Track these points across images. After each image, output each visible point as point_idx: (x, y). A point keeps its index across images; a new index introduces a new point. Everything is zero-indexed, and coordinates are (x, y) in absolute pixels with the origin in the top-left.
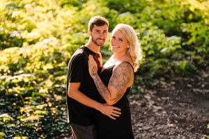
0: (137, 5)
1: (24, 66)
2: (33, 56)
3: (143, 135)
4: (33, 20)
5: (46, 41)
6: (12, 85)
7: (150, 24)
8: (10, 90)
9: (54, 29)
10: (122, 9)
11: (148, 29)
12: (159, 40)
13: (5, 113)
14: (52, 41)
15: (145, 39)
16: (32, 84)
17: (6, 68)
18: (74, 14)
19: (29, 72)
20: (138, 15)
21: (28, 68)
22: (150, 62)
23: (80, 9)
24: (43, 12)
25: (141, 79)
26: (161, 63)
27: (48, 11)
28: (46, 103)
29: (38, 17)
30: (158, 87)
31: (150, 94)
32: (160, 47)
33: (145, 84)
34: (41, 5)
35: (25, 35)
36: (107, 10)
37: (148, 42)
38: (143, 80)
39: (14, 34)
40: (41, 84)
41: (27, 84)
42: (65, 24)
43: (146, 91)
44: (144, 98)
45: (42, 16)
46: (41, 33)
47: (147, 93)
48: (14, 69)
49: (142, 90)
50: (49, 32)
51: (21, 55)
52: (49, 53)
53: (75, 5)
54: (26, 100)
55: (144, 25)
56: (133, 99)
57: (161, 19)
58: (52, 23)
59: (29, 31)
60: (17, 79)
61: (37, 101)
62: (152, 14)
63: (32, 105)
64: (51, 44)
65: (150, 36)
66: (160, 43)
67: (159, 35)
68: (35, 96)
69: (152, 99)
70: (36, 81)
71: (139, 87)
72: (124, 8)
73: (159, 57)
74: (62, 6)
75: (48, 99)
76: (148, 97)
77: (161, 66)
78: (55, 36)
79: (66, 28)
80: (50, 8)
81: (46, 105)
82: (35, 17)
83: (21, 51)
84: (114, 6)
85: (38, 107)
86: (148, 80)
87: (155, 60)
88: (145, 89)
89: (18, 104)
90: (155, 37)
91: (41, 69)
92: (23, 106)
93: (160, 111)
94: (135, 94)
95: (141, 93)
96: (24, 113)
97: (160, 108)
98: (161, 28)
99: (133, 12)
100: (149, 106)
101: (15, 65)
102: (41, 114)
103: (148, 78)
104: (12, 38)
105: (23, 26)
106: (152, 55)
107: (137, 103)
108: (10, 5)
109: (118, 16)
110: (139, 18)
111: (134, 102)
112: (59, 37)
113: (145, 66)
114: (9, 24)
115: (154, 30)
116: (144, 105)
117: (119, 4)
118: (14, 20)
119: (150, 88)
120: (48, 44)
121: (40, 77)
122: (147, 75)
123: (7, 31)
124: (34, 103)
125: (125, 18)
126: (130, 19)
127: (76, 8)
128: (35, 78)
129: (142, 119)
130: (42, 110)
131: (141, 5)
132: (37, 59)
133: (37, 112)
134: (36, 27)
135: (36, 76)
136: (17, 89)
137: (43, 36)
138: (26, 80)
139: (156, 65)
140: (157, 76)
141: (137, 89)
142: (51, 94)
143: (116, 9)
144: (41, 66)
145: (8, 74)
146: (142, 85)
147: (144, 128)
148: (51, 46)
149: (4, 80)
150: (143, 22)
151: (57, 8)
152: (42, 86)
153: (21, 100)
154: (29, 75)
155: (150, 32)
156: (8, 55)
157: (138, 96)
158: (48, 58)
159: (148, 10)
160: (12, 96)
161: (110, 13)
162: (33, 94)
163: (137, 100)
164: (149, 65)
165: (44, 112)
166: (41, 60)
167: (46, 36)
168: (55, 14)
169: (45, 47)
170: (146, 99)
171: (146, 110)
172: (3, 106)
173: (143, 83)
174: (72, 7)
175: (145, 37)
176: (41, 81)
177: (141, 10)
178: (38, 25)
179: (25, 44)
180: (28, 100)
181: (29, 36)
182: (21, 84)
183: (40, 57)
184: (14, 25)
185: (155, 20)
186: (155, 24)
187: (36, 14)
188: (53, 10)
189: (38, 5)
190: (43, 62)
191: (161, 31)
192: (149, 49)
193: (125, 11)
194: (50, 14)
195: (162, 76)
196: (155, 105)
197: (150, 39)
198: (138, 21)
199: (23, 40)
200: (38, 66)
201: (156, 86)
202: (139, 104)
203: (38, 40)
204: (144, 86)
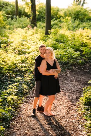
1: (26, 61)
2: (29, 57)
3: (66, 85)
4: (29, 45)
5: (34, 52)
6: (22, 67)
7: (69, 47)
8: (21, 69)
9: (37, 48)
11: (69, 49)
12: (72, 53)
13: (20, 76)
16: (29, 67)
17: (20, 62)
18: (44, 43)
19: (27, 63)
20: (66, 44)
21: (27, 62)
22: (69, 60)
23: (46, 42)
26: (73, 61)
27: (35, 42)
28: (33, 73)
29: (32, 44)
30: (72, 69)
32: (73, 55)
34: (33, 40)
35: (27, 50)
36: (55, 42)
37: (69, 53)
38: (67, 67)
39: (23, 50)
40: (32, 67)
41: (27, 67)
45: (33, 44)
48: (23, 62)
49: (66, 70)
50: (35, 49)
51: (25, 57)
54: (26, 73)
55: (67, 47)
57: (74, 45)
58: (36, 46)
59: (28, 49)
60: (24, 65)
61: (30, 73)
62: (70, 44)
63: (28, 74)
64: (35, 53)
65: (69, 51)
66: (73, 54)
67: (72, 51)
68: (29, 71)
69: (69, 73)
70: (30, 66)
73: (72, 59)
74: (40, 41)
76: (68, 72)
77: (73, 62)
80: (36, 41)
82: (31, 44)
83: (25, 56)
85: (30, 75)
86: (68, 66)
87: (71, 60)
90: (71, 52)
91: (32, 62)
92: (25, 74)
93: (72, 77)
95: (66, 71)
96: (25, 77)
97: (72, 76)
98: (73, 48)
99: (64, 43)
100: (68, 76)
101: (23, 61)
102: (31, 78)
104: (23, 51)
105: (26, 48)
106: (70, 58)
108: (23, 40)
109: (59, 44)
110: (66, 45)
111: (63, 74)
112: (38, 51)
113: (67, 61)
115: (71, 49)
116: (66, 75)
117: (59, 40)
118: (23, 45)
119: (69, 69)
121: (31, 65)
123: (21, 49)
124: (29, 74)
125: (61, 45)
126: (63, 45)
127: (44, 41)
128: (29, 65)
129: (65, 80)
131: (67, 40)
132: (30, 59)
133: (30, 77)
134: (30, 48)
135: (30, 64)
136: (24, 69)
137: (33, 51)
138: (26, 66)
139: (71, 61)
140: (71, 65)
141: (64, 69)
143: (58, 42)
145: (21, 64)
146: (66, 68)
147: (66, 83)
149: (19, 65)
151: (38, 41)
152: (32, 68)
153: (24, 72)
154: (27, 64)
155: (69, 50)
156: (21, 57)
157: (64, 72)
159: (69, 42)
160: (22, 71)
162: (29, 70)
163: (64, 73)
166: (31, 59)
169: (33, 54)
170: (67, 73)
172: (19, 74)
174: (43, 41)
175: (67, 52)
177: (67, 42)
178: (31, 47)
179: (27, 53)
180: (27, 72)
181: (28, 51)
182: (25, 67)
184: (23, 47)
185: (72, 46)
186: (72, 47)
188: (36, 42)
191: (73, 50)
192: (69, 56)
193: (61, 42)
194: (35, 43)
195: (73, 65)
196: (70, 75)
197: (69, 52)
199: (26, 52)
200: (31, 61)
201: (71, 69)
203: (31, 52)
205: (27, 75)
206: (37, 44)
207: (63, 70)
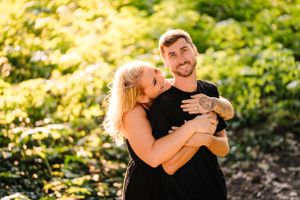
0: (248, 7)
1: (52, 111)
2: (69, 94)
4: (69, 34)
5: (91, 68)
6: (31, 144)
7: (268, 40)
8: (29, 152)
9: (105, 48)
10: (220, 14)
11: (264, 48)
12: (283, 67)
13: (19, 191)
14: (100, 69)
15: (259, 66)
16: (67, 143)
17: (23, 115)
18: (138, 23)
19: (60, 121)
20: (248, 24)
21: (59, 113)
22: (267, 105)
23: (150, 14)
24: (88, 20)
25: (252, 134)
26: (287, 107)
27: (95, 17)
29: (80, 29)
30: (282, 150)
31: (267, 161)
32: (285, 79)
33: (259, 144)
34: (84, 8)
35: (55, 58)
36: (194, 16)
37: (265, 71)
38: (257, 137)
39: (37, 57)
40: (81, 141)
41: (57, 142)
42: (123, 40)
43: (261, 155)
44: (256, 167)
45: (85, 25)
46: (83, 55)
47: (263, 158)
48: (35, 116)
49: (254, 154)
50: (96, 54)
51: (49, 92)
52: (94, 89)
53: (141, 8)
54: (54, 170)
55: (258, 42)
56: (237, 169)
57: (289, 31)
58: (101, 38)
59: (64, 52)
60: (40, 133)
61: (73, 171)
62: (273, 22)
63: (65, 177)
64: (98, 73)
65: (268, 61)
66: (286, 73)
67: (284, 58)
68: (71, 162)
69: (271, 169)
70: (73, 137)
71: (249, 149)
72: (224, 11)
73: (284, 98)
74: (119, 9)
75: (92, 169)
76: (264, 166)
77: (287, 113)
78: (106, 61)
79: (125, 47)
80: (98, 12)
81: (88, 177)
82: (74, 27)
83: (48, 85)
84: (207, 9)
85: (75, 181)
86: (264, 136)
87: (277, 102)
88: (258, 152)
89: (41, 177)
90: (275, 62)
91: (82, 116)
92: (49, 180)
93: (285, 191)
94: (241, 160)
95: (251, 159)
96: (50, 191)
97: (285, 185)
98: (288, 46)
99: (240, 19)
100: (266, 183)
101: (39, 110)
102: (81, 194)
103: (263, 132)
106: (271, 93)
107: (244, 176)
108: (33, 8)
109: (214, 26)
110: (250, 29)
111: (240, 174)
112: (113, 63)
113: (259, 112)
114: (30, 40)
115: (277, 49)
116: (257, 180)
117: (216, 5)
118: (38, 33)
119: (268, 150)
120: (93, 75)
121: (80, 130)
122: (264, 129)
123: (26, 52)
124: (69, 174)
125: (227, 29)
127: (144, 13)
128: (71, 131)
130: (81, 187)
131: (255, 6)
132: (75, 100)
133: (73, 190)
134: (74, 46)
135: (73, 127)
136: (40, 151)
137: (87, 60)
138: (56, 136)
139: (279, 110)
140: (281, 130)
141: (244, 151)
142: (98, 159)
143: (212, 14)
144: (81, 112)
145: (26, 125)
146: (253, 146)
148: (99, 78)
149: (19, 135)
150: (258, 36)
151: (110, 12)
152: (83, 145)
153: (43, 170)
154: (60, 126)
155: (266, 54)
156: (27, 93)
157: (246, 164)
158: (94, 98)
159: (266, 16)
160: (31, 161)
161: (200, 21)
162: (68, 158)
163: (245, 171)
164: (265, 110)
165: (84, 190)
166: (81, 101)
167: (91, 60)
168: (106, 23)
169: (90, 79)
170: (261, 170)
171: (261, 189)
172: (17, 179)
173: (255, 142)
174: (135, 10)
175: (258, 62)
176: (81, 137)
177: (253, 17)
178: (78, 40)
179: (56, 73)
180: (59, 170)
181: (64, 61)
182: (47, 142)
183: (79, 96)
184: (37, 41)
185: (280, 33)
186: (279, 40)
187: (76, 23)
189: (79, 7)
190: (85, 104)
191: (288, 52)
192: (267, 83)
193: (226, 17)
195: (290, 129)
196: (276, 180)
198: (248, 34)
199: (53, 67)
200: (76, 111)
201: (279, 147)
202: (249, 179)
203: (77, 67)
204: (258, 147)
205: (56, 184)
206: (106, 27)
207: (239, 155)
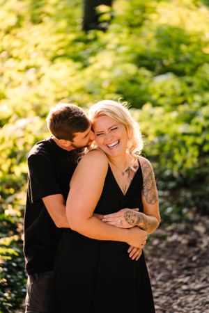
0: (188, 61)
3: (190, 299)
5: (21, 123)
9: (37, 101)
10: (159, 68)
11: (204, 104)
14: (32, 123)
15: (197, 124)
18: (72, 75)
20: (188, 79)
22: (206, 165)
23: (85, 66)
24: (20, 71)
25: (189, 195)
27: (27, 68)
28: (16, 233)
29: (11, 80)
31: (204, 224)
33: (196, 205)
34: (17, 58)
36: (132, 69)
37: (204, 129)
38: (193, 198)
40: (10, 199)
42: (56, 92)
43: (198, 217)
44: (193, 230)
45: (18, 77)
46: (14, 108)
47: (200, 221)
49: (190, 216)
50: (28, 107)
52: (25, 144)
53: (77, 59)
55: (197, 98)
56: (172, 231)
58: (33, 91)
64: (29, 128)
65: (207, 118)
69: (208, 232)
70: (2, 194)
71: (185, 210)
74: (53, 60)
75: (21, 227)
76: (200, 228)
78: (38, 114)
79: (58, 100)
80: (31, 63)
81: (16, 238)
84: (146, 62)
86: (201, 197)
91: (10, 172)
94: (177, 221)
95: (188, 221)
99: (179, 74)
100: (203, 246)
102: (7, 254)
103: (201, 193)
107: (180, 239)
110: (190, 84)
111: (175, 237)
112: (44, 116)
113: (197, 172)
116: (192, 244)
117: (155, 58)
119: (206, 211)
120: (24, 129)
121: (8, 187)
122: (201, 189)
125: (165, 84)
126: (172, 87)
129: (188, 268)
130: (8, 247)
131: (195, 60)
132: (5, 155)
134: (5, 98)
135: (1, 184)
137: (18, 113)
141: (180, 213)
143: (149, 68)
144: (10, 168)
146: (189, 207)
147: (192, 286)
148: (30, 133)
150: (197, 92)
151: (43, 62)
152: (11, 203)
155: (204, 111)
157: (182, 226)
158: (24, 153)
159: (207, 71)
161: (138, 75)
163: (180, 233)
164: (204, 170)
165: (11, 251)
166: (10, 157)
167: (22, 113)
168: (39, 75)
169: (20, 133)
170: (197, 233)
171: (197, 253)
173: (192, 203)
176: (10, 195)
177: (194, 71)
178: (9, 92)
183: (9, 152)
187: (7, 74)
188: (37, 68)
189: (11, 57)
192: (205, 142)
193: (165, 71)
194: (31, 75)
198: (188, 89)
200: (5, 167)
202: (184, 242)
203: (7, 120)
204: (195, 209)
206: (39, 79)
207: (175, 217)
